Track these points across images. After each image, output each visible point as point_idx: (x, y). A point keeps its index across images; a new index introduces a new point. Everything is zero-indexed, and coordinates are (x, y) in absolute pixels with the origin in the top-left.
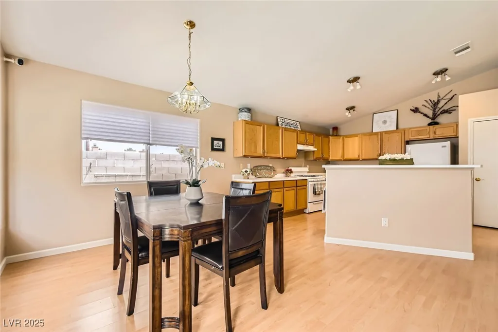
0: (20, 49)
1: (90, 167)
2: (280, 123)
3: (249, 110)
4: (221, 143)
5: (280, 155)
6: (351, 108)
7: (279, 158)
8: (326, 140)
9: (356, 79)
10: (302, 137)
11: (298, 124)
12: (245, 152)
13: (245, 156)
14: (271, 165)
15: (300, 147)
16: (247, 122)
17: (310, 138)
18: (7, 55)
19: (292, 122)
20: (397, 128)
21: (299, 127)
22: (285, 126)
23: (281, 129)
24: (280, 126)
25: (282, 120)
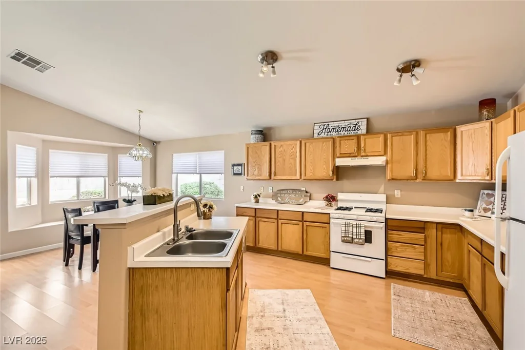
2: (317, 132)
5: (299, 176)
11: (362, 124)
12: (248, 176)
14: (303, 189)
17: (374, 142)
19: (346, 124)
21: (364, 127)
22: (326, 133)
23: (299, 142)
24: (316, 135)
25: (322, 127)
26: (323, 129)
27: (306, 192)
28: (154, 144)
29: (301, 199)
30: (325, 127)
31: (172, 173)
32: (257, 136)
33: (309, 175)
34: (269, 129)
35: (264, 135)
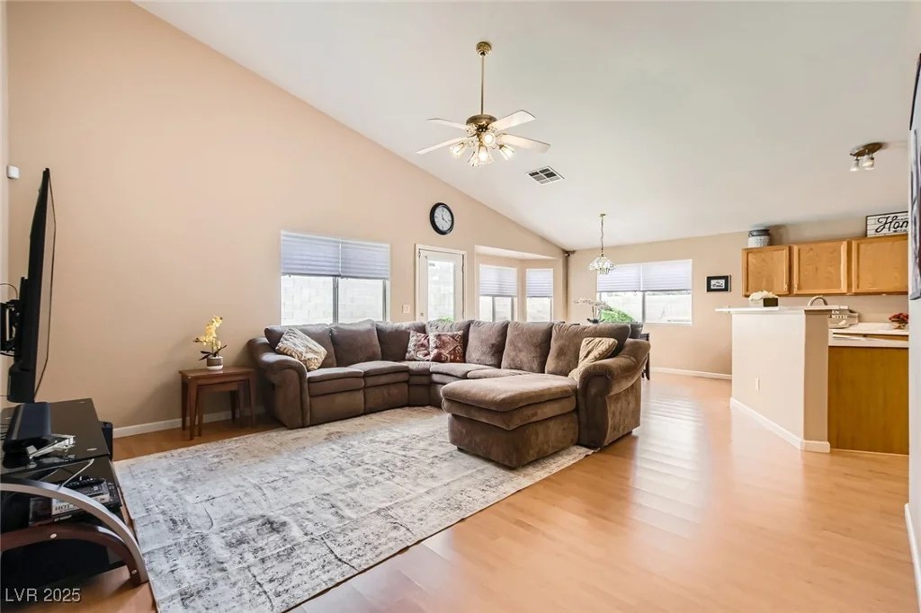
2: (874, 227)
3: (764, 232)
4: (722, 281)
7: (843, 295)
16: (749, 251)
22: (892, 230)
23: (845, 244)
24: (871, 233)
25: (884, 220)
26: (886, 223)
27: (851, 311)
28: (567, 254)
29: (841, 321)
30: (890, 220)
31: (596, 292)
32: (763, 237)
33: (864, 288)
34: (778, 227)
35: (771, 235)
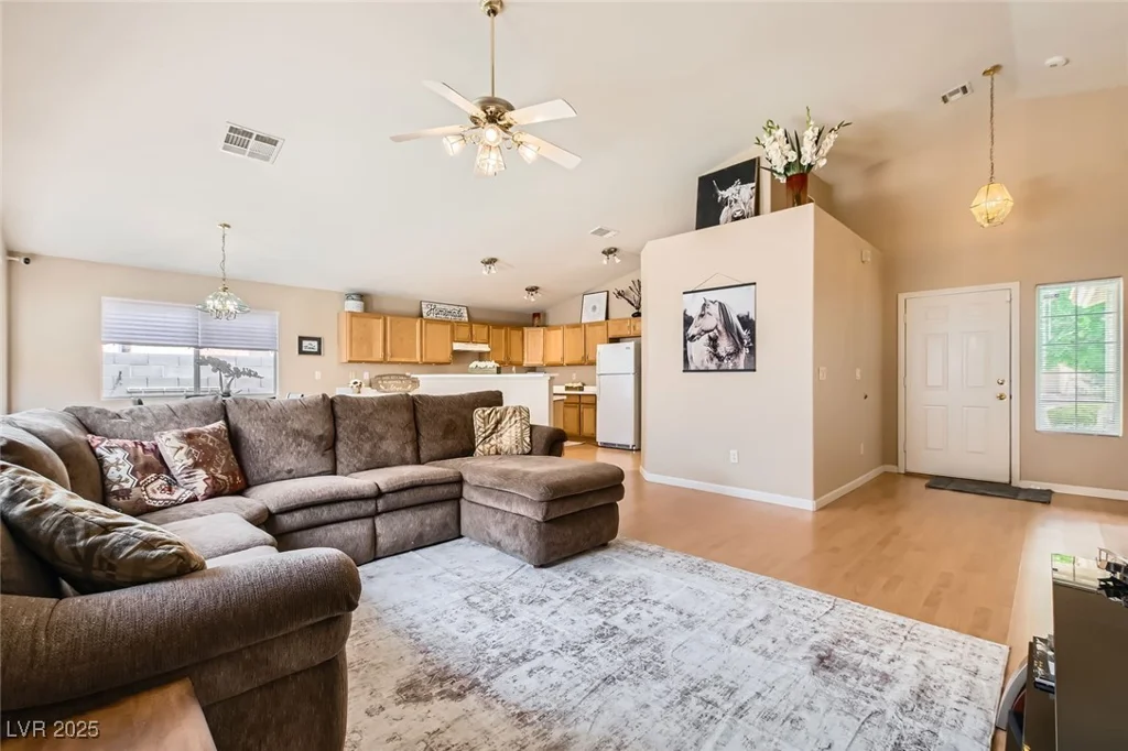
0: (26, 244)
1: (120, 378)
2: (425, 311)
3: (362, 296)
4: (315, 343)
5: (418, 359)
6: (533, 289)
7: (417, 363)
8: (515, 335)
9: (492, 261)
10: (463, 332)
11: (464, 311)
12: (351, 355)
13: (350, 362)
14: (407, 374)
15: (457, 346)
16: (353, 314)
17: (481, 331)
18: (11, 253)
19: (449, 308)
20: (607, 318)
21: (466, 315)
22: (435, 315)
23: (419, 321)
24: (425, 315)
25: (430, 307)
26: (431, 310)
32: (360, 303)
35: (366, 302)
